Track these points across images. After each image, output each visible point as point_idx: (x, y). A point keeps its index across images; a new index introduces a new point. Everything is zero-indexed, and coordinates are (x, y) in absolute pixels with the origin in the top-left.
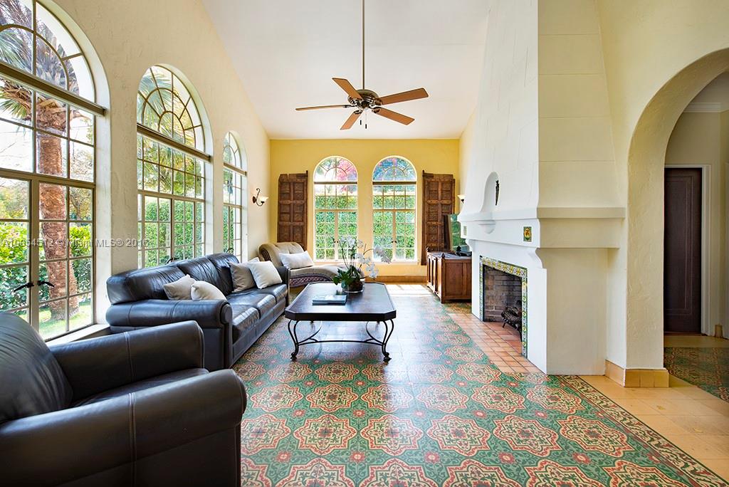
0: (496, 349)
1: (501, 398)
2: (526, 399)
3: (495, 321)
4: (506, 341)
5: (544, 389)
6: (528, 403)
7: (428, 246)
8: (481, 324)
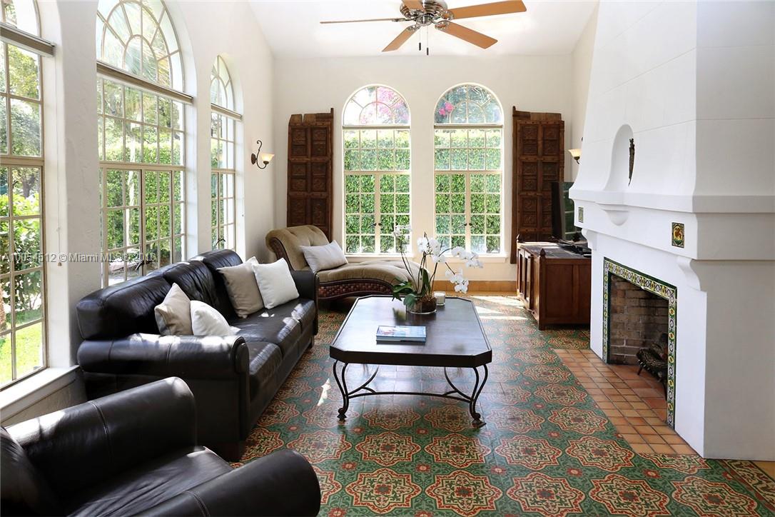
0: (628, 413)
1: (633, 497)
2: (671, 499)
3: (627, 364)
4: (642, 399)
5: (698, 483)
6: (674, 506)
7: (522, 231)
8: (603, 368)
